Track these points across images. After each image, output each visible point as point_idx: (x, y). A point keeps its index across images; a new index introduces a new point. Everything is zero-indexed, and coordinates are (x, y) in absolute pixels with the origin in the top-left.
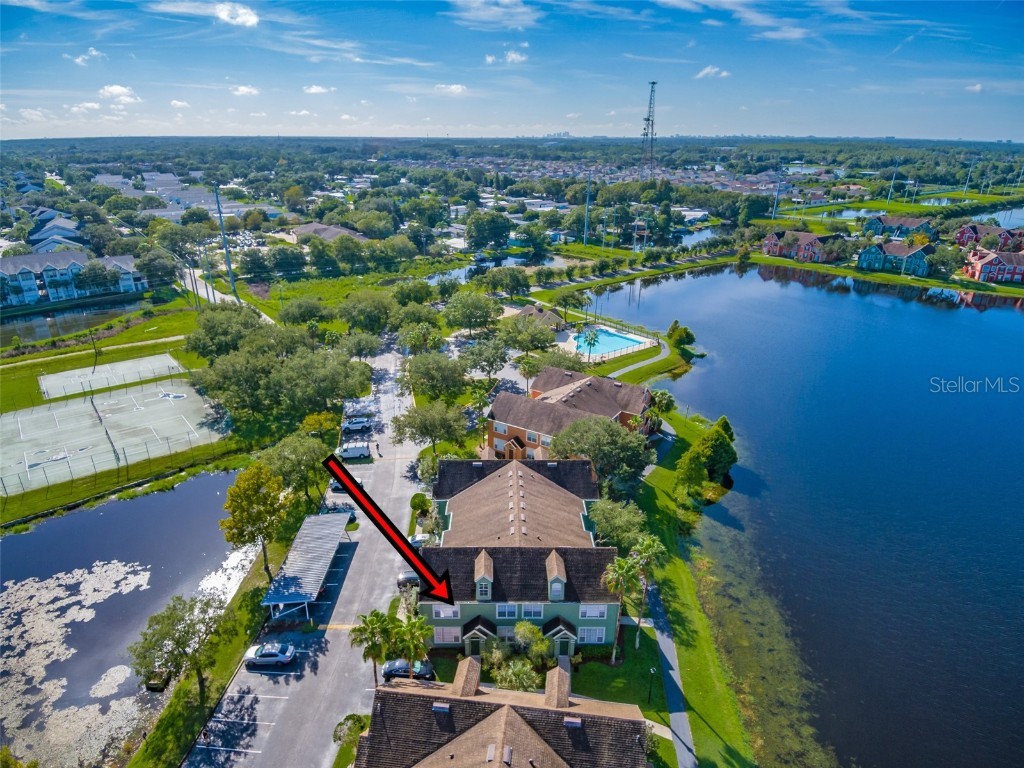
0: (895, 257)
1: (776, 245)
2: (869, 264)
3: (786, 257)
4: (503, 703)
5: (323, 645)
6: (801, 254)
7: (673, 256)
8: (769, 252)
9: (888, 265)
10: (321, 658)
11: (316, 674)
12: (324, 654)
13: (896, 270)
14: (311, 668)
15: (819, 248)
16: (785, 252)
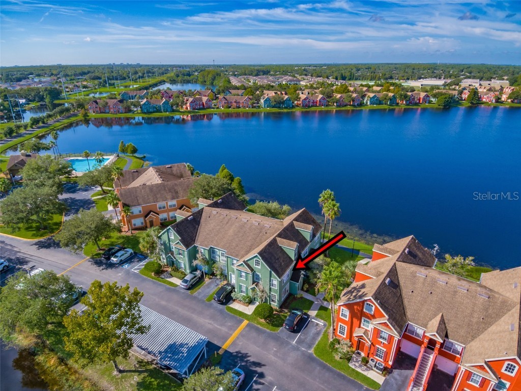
0: (156, 105)
1: (97, 107)
2: (147, 110)
3: (104, 113)
4: (392, 264)
5: (240, 355)
6: (112, 110)
7: (45, 120)
8: (94, 113)
9: (155, 109)
10: (252, 359)
11: (264, 365)
12: (249, 356)
13: (159, 111)
14: (257, 366)
15: (120, 106)
16: (102, 110)
